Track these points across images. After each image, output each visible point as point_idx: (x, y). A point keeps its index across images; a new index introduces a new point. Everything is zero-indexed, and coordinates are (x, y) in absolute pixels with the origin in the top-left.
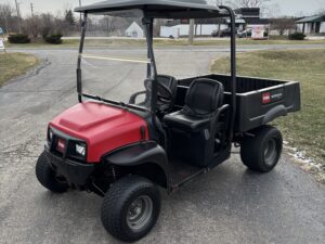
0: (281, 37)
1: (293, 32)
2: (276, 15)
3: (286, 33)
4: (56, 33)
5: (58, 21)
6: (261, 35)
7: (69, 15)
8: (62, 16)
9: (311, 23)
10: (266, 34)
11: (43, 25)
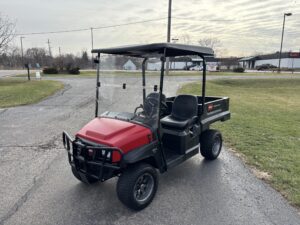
0: (228, 70)
1: (237, 67)
2: (225, 56)
3: (232, 68)
4: (75, 67)
5: (77, 59)
6: (215, 69)
7: (85, 55)
8: (80, 56)
9: (249, 61)
10: (218, 69)
11: (67, 62)
